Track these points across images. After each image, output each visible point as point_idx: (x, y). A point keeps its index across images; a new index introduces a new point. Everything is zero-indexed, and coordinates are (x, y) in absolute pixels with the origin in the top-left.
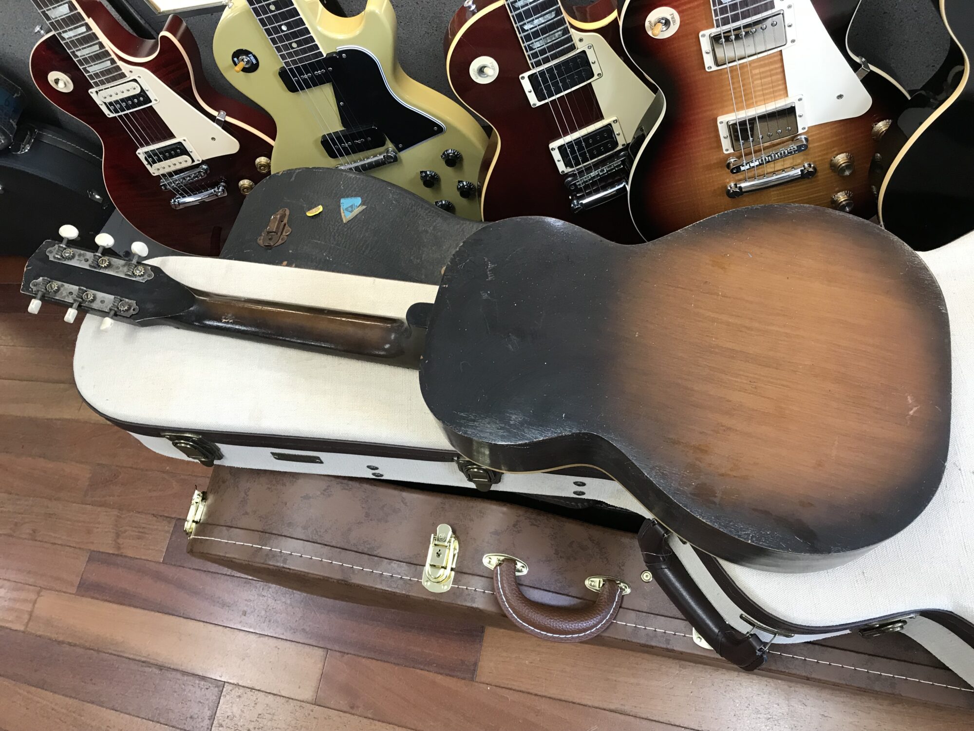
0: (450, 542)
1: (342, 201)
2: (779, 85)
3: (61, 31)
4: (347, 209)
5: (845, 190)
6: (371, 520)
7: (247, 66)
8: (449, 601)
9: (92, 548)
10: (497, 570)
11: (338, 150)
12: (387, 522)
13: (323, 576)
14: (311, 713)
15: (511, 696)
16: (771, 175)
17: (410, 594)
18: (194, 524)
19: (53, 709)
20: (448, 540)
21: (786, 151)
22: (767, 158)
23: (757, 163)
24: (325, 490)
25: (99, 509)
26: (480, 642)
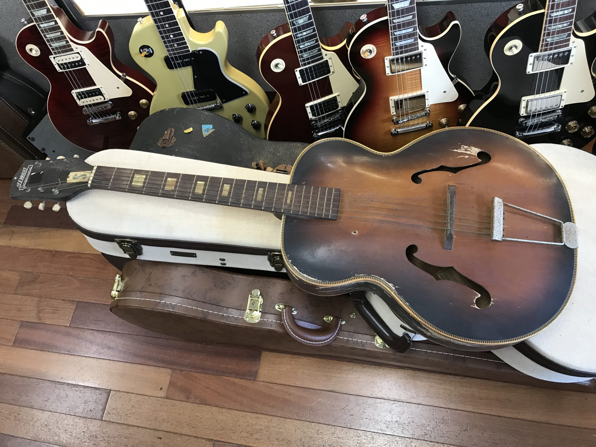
2: (418, 84)
4: (205, 130)
6: (217, 288)
7: (147, 54)
8: (258, 327)
9: (22, 319)
11: (191, 101)
12: (225, 289)
13: (193, 316)
15: (275, 387)
16: (412, 126)
17: (237, 324)
18: (117, 292)
20: (258, 297)
21: (420, 115)
22: (411, 118)
23: (406, 120)
24: (193, 273)
25: (26, 297)
26: (259, 360)
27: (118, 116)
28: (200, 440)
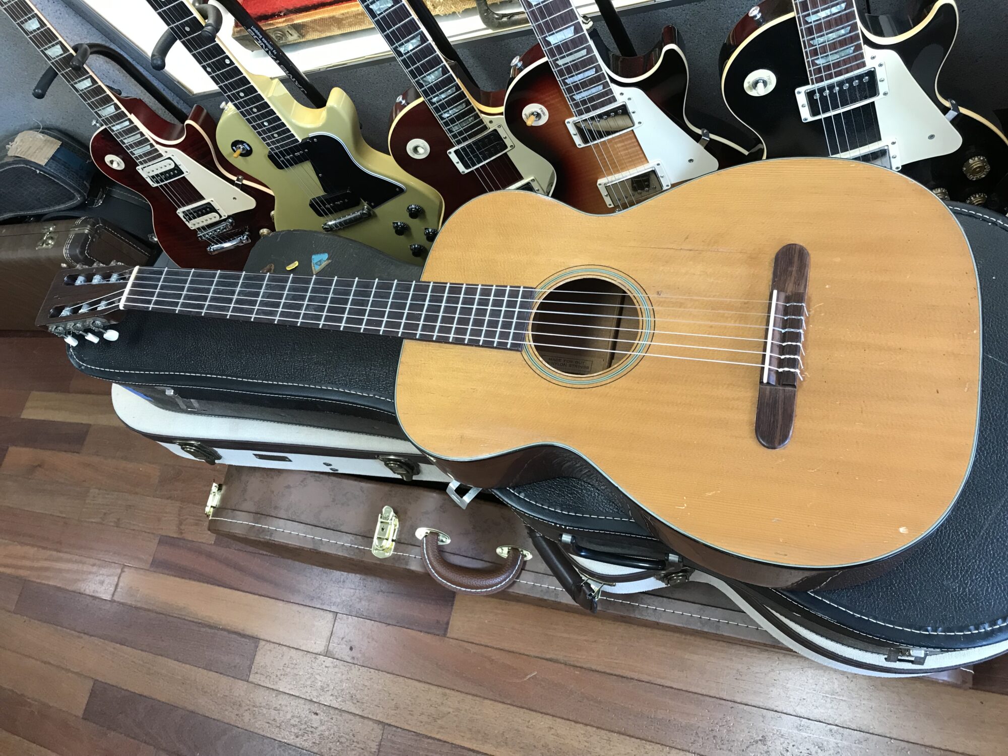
0: (391, 520)
1: (313, 257)
2: (639, 154)
3: (110, 125)
4: (316, 263)
6: (337, 504)
7: (244, 152)
8: (390, 564)
9: (161, 532)
10: (424, 541)
11: (323, 210)
12: (348, 505)
13: (299, 547)
14: (323, 663)
15: (473, 649)
17: (363, 559)
18: (212, 509)
19: (133, 662)
20: (390, 518)
24: (302, 481)
26: (452, 605)
27: (245, 238)
28: (366, 721)
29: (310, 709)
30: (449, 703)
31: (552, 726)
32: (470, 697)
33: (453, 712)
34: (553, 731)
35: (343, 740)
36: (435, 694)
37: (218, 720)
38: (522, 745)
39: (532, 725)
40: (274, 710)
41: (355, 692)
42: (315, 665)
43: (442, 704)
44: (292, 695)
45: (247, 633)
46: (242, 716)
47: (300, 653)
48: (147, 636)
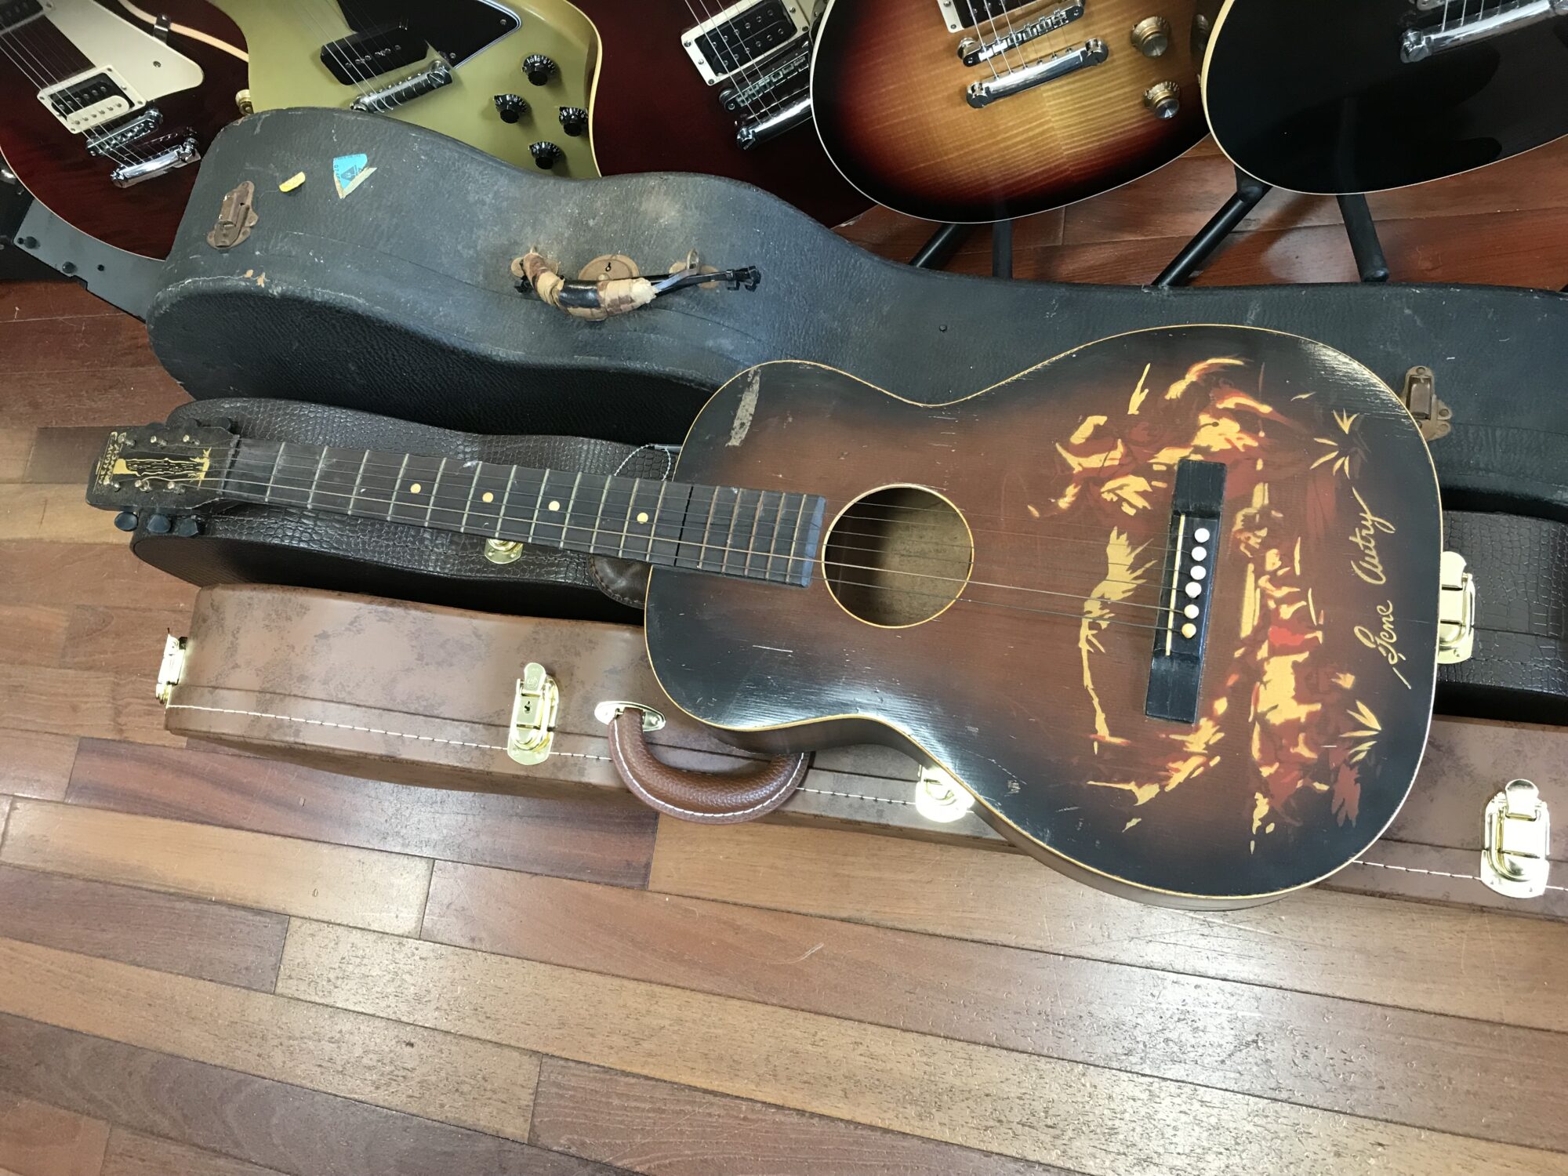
0: (543, 689)
1: (336, 162)
4: (344, 176)
5: (1163, 81)
6: (427, 664)
8: (546, 775)
10: (614, 726)
11: (351, 70)
13: (358, 753)
14: (416, 952)
15: (699, 909)
16: (1035, 63)
17: (491, 770)
19: (49, 971)
21: (1049, 21)
22: (1019, 35)
23: (1004, 45)
24: (352, 624)
25: (86, 674)
26: (653, 833)
27: (187, 151)
28: (506, 1051)
29: (397, 1036)
30: (661, 1010)
31: (858, 1040)
32: (701, 996)
33: (670, 1025)
34: (862, 1049)
35: (465, 1088)
36: (634, 995)
37: (222, 1068)
38: (805, 1078)
39: (823, 1040)
40: (329, 1042)
41: (480, 1000)
42: (399, 956)
43: (649, 1012)
44: (362, 1013)
45: (266, 907)
46: (269, 1057)
47: (372, 937)
48: (73, 924)
